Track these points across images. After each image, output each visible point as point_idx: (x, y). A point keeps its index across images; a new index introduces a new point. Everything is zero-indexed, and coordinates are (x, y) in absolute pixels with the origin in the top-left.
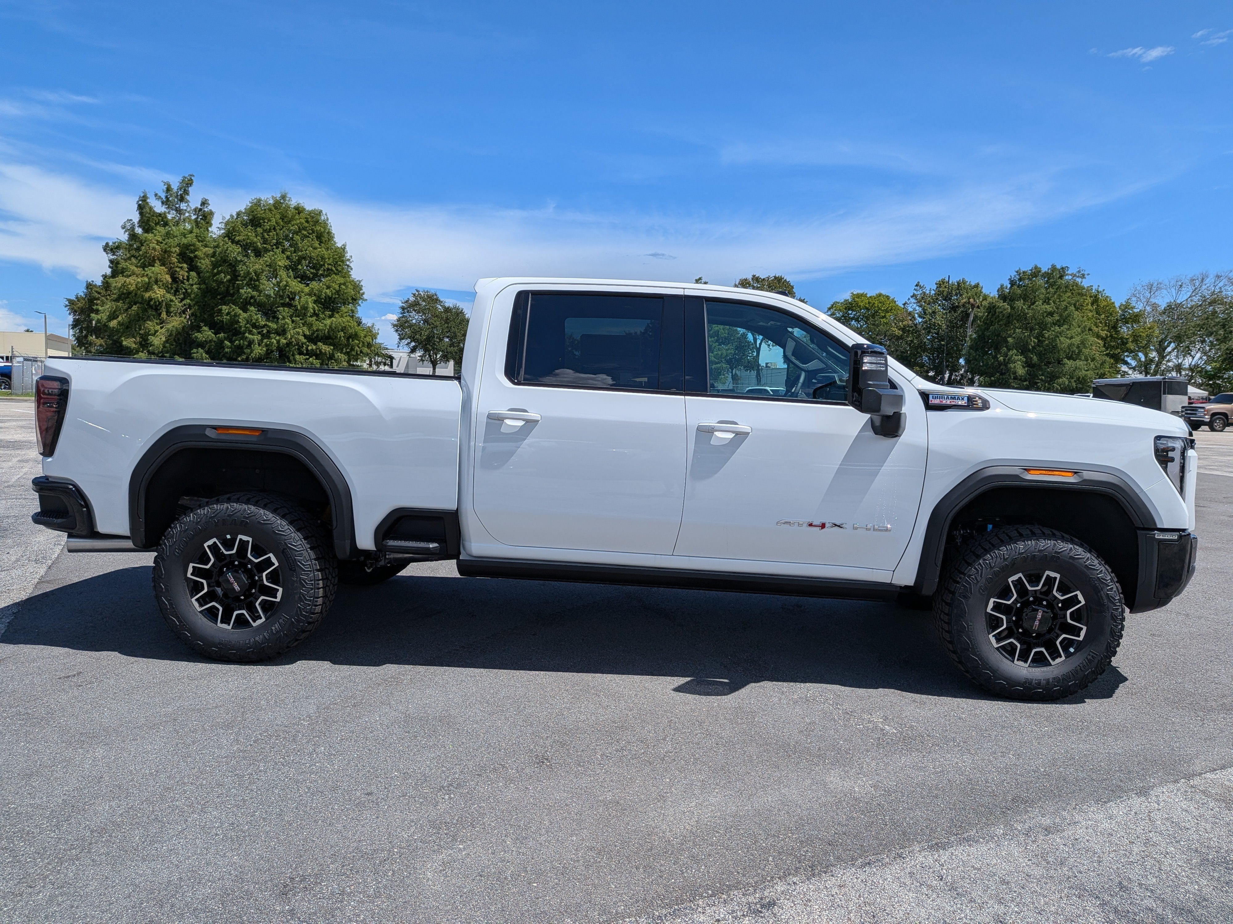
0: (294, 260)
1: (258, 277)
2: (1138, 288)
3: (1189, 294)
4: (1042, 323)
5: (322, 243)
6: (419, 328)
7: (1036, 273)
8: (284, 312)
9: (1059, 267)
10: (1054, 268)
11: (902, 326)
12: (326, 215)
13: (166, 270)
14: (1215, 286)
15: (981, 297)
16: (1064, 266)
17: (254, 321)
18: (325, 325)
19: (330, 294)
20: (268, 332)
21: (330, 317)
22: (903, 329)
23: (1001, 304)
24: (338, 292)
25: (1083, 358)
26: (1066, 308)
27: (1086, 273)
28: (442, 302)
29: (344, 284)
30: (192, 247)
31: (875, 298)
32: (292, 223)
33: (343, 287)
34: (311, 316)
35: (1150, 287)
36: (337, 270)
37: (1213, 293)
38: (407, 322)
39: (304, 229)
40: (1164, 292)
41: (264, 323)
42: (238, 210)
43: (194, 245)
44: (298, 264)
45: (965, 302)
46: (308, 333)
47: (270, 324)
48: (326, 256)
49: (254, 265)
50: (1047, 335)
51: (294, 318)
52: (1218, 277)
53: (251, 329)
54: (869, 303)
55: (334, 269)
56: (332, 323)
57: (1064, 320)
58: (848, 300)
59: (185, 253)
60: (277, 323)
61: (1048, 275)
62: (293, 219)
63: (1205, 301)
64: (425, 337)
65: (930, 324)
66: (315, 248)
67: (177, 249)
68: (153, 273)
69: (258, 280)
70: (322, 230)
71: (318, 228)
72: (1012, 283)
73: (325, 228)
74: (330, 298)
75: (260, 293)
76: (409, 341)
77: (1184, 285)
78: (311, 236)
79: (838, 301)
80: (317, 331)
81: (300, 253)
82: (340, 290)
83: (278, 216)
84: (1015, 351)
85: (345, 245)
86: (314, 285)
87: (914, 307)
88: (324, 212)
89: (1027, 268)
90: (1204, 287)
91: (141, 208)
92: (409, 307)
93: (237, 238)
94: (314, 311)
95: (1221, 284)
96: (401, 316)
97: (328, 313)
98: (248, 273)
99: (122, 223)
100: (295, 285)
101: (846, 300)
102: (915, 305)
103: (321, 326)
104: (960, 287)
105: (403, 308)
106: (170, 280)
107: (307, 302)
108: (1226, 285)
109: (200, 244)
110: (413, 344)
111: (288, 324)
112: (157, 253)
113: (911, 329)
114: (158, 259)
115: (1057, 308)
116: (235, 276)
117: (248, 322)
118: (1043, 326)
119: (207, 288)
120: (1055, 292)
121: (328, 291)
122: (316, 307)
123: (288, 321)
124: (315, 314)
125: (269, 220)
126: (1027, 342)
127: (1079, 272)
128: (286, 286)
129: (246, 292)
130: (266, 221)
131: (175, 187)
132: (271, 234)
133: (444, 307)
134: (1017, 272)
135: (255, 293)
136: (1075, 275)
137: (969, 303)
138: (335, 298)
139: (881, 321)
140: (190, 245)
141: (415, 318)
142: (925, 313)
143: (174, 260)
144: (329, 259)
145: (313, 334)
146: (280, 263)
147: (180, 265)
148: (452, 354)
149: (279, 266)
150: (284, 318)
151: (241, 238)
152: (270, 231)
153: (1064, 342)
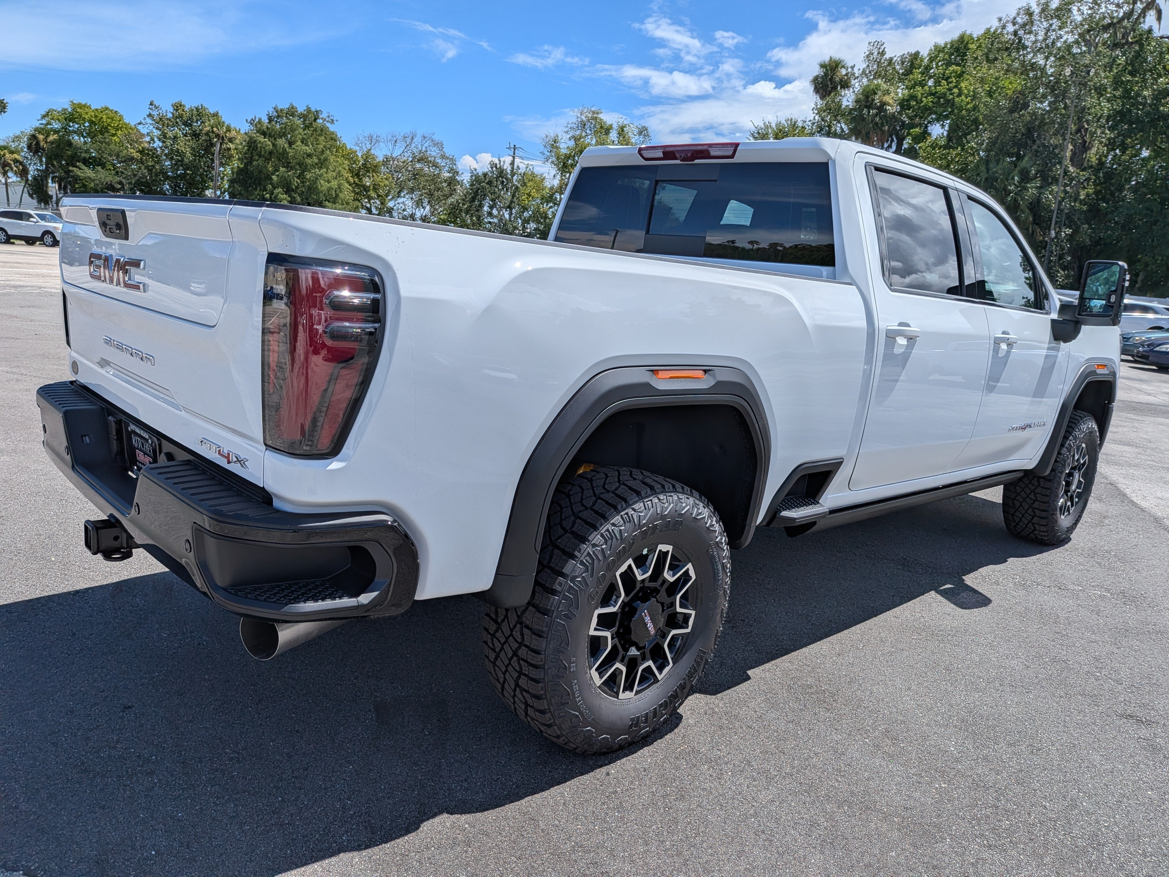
2: (361, 138)
3: (402, 150)
4: (303, 164)
7: (291, 112)
9: (313, 109)
10: (309, 110)
11: (140, 148)
14: (422, 145)
15: (224, 127)
16: (318, 109)
22: (141, 152)
23: (261, 139)
25: (340, 202)
26: (323, 152)
27: (335, 119)
31: (102, 112)
35: (371, 138)
37: (420, 151)
40: (382, 145)
45: (209, 131)
50: (308, 177)
52: (424, 137)
54: (96, 116)
57: (322, 163)
58: (67, 109)
61: (304, 116)
63: (415, 157)
65: (172, 150)
72: (270, 120)
77: (398, 141)
79: (55, 108)
84: (280, 190)
87: (148, 129)
89: (284, 105)
90: (413, 145)
95: (426, 144)
101: (65, 110)
102: (152, 127)
104: (200, 113)
108: (430, 146)
113: (151, 153)
115: (315, 151)
118: (304, 167)
120: (312, 135)
126: (290, 182)
127: (329, 117)
134: (275, 109)
136: (325, 120)
137: (213, 132)
139: (111, 140)
142: (165, 137)
153: (323, 185)
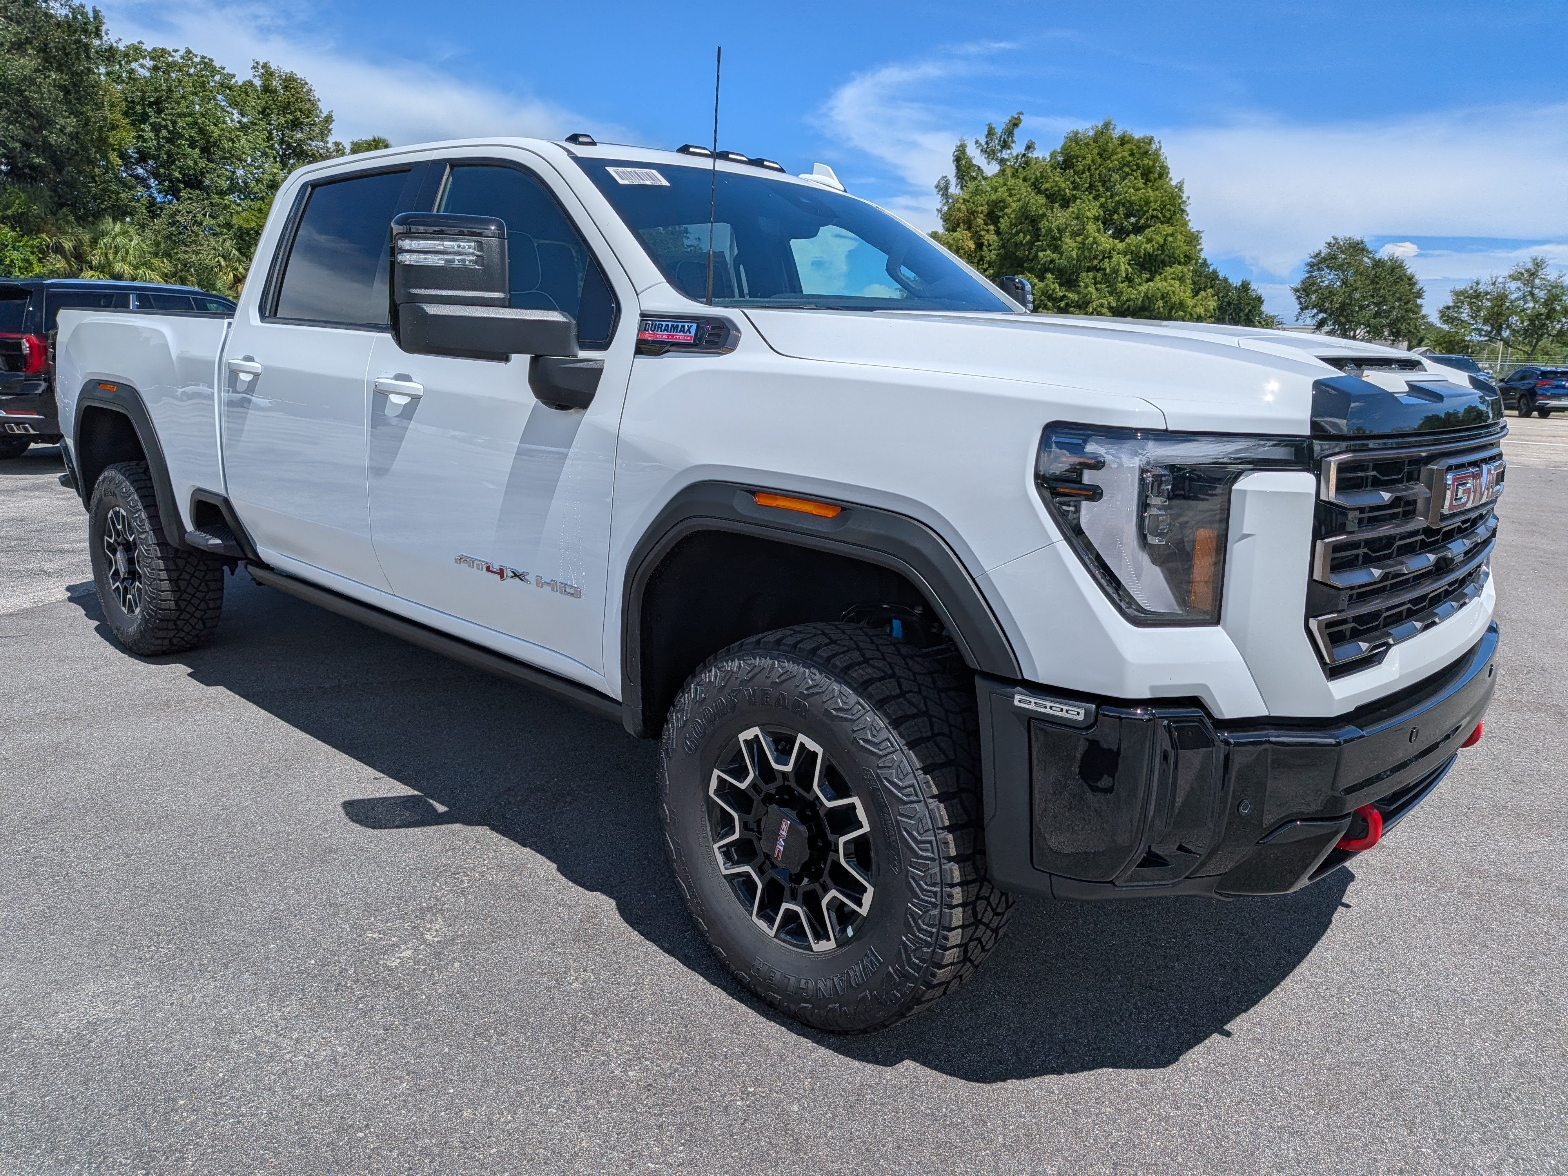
0: (1110, 208)
1: (1061, 235)
5: (1150, 181)
6: (1330, 292)
8: (1087, 277)
12: (1159, 142)
13: (970, 235)
17: (1050, 292)
18: (1139, 292)
19: (1151, 251)
20: (1067, 305)
21: (1148, 280)
24: (1162, 247)
28: (1371, 253)
29: (1172, 235)
30: (1002, 204)
32: (1112, 158)
33: (1170, 239)
34: (1123, 282)
36: (1164, 216)
38: (1314, 284)
39: (1128, 164)
41: (1062, 294)
42: (1052, 150)
43: (1003, 201)
44: (1115, 212)
46: (1115, 305)
47: (1070, 295)
48: (1152, 199)
49: (1059, 217)
51: (1098, 286)
53: (1046, 302)
55: (1160, 215)
56: (1148, 289)
59: (994, 212)
60: (1079, 293)
62: (1114, 153)
64: (1338, 305)
66: (1137, 190)
67: (985, 209)
68: (954, 239)
69: (1060, 240)
70: (1151, 163)
71: (1146, 161)
73: (1155, 161)
74: (1150, 255)
75: (1062, 255)
76: (1315, 311)
78: (1135, 173)
80: (1127, 301)
81: (1117, 198)
82: (1165, 244)
83: (1096, 151)
85: (1181, 184)
86: (1133, 239)
88: (1156, 140)
91: (958, 160)
92: (1320, 262)
93: (1043, 187)
94: (1127, 275)
96: (1307, 275)
97: (1146, 276)
98: (1050, 230)
99: (936, 182)
100: (1106, 241)
103: (1133, 293)
105: (1311, 265)
106: (973, 246)
107: (1119, 264)
109: (1011, 199)
110: (1321, 316)
111: (1091, 294)
112: (961, 215)
114: (963, 222)
116: (1037, 235)
117: (1043, 294)
119: (1006, 253)
121: (1148, 246)
122: (1130, 269)
123: (1091, 289)
124: (1129, 279)
125: (1084, 158)
128: (1094, 242)
129: (1046, 255)
130: (1080, 159)
131: (999, 131)
132: (1084, 176)
133: (1373, 259)
135: (1055, 256)
138: (1157, 255)
140: (1000, 201)
141: (1328, 278)
143: (980, 221)
144: (1156, 202)
145: (1122, 305)
146: (1089, 214)
147: (986, 228)
148: (1377, 328)
149: (1087, 218)
150: (1086, 286)
151: (1048, 185)
152: (1083, 173)
